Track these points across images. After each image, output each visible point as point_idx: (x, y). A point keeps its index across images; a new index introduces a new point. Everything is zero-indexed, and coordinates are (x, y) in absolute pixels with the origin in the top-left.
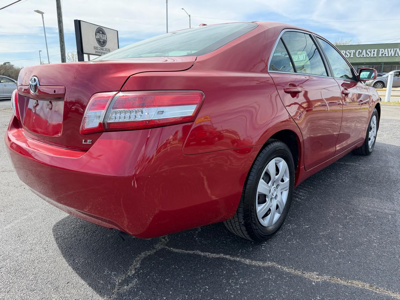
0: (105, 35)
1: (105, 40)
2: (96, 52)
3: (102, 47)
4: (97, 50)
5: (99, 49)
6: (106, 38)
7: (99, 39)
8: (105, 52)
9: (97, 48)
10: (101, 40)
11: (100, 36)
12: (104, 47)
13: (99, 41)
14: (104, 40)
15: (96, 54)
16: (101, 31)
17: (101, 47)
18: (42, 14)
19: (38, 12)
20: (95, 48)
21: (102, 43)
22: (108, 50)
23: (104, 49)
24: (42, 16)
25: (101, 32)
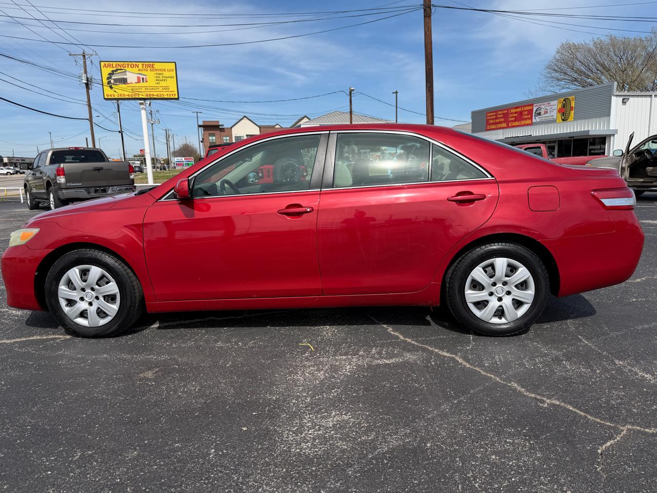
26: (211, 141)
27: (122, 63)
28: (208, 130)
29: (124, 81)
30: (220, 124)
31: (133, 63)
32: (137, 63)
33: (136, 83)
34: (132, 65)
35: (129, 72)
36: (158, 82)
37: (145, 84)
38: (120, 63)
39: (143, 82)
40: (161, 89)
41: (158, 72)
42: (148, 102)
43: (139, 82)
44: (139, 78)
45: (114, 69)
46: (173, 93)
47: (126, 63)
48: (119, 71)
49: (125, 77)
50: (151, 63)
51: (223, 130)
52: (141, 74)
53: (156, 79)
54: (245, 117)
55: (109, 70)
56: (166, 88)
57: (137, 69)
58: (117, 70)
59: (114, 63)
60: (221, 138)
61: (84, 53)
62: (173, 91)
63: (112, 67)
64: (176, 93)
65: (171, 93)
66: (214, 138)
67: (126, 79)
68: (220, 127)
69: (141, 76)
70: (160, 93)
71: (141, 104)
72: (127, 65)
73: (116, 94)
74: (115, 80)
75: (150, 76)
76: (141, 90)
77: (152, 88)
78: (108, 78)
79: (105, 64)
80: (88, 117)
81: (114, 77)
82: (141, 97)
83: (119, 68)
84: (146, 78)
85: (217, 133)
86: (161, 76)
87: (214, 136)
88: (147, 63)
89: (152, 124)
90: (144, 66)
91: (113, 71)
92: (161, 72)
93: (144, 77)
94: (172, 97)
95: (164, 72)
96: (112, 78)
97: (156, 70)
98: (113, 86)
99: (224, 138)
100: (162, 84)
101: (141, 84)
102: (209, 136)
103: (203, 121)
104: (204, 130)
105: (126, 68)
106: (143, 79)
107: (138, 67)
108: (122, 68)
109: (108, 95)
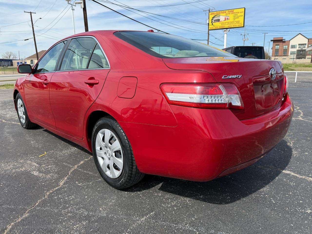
26: (276, 48)
27: (219, 12)
28: (276, 43)
29: (218, 20)
30: (283, 39)
31: (223, 11)
32: (226, 11)
33: (224, 21)
34: (223, 12)
35: (221, 16)
36: (234, 19)
37: (228, 21)
38: (218, 12)
39: (227, 20)
40: (235, 23)
41: (235, 14)
42: (228, 30)
43: (225, 20)
44: (225, 18)
45: (215, 15)
46: (241, 24)
47: (220, 11)
48: (217, 16)
49: (219, 18)
50: (232, 10)
51: (284, 42)
52: (227, 16)
53: (233, 18)
54: (300, 34)
55: (213, 16)
56: (238, 22)
57: (225, 13)
58: (216, 15)
59: (215, 12)
60: (282, 46)
61: (209, 9)
62: (241, 23)
63: (214, 14)
64: (243, 24)
65: (240, 24)
66: (278, 47)
67: (220, 19)
68: (283, 40)
69: (227, 17)
70: (234, 25)
71: (225, 31)
72: (221, 13)
73: (214, 27)
74: (215, 21)
75: (231, 16)
76: (225, 24)
77: (231, 22)
78: (212, 20)
79: (211, 13)
80: (207, 39)
81: (214, 19)
82: (225, 27)
83: (217, 14)
84: (229, 18)
85: (281, 44)
86: (236, 16)
87: (279, 45)
88: (230, 10)
89: (244, 41)
90: (229, 12)
91: (214, 16)
92: (237, 14)
93: (228, 17)
94: (240, 26)
95: (238, 14)
96: (213, 20)
97: (234, 13)
98: (213, 23)
99: (285, 46)
100: (237, 20)
101: (226, 21)
102: (276, 46)
103: (274, 38)
104: (273, 43)
105: (220, 14)
106: (227, 18)
107: (226, 13)
108: (218, 14)
109: (210, 28)
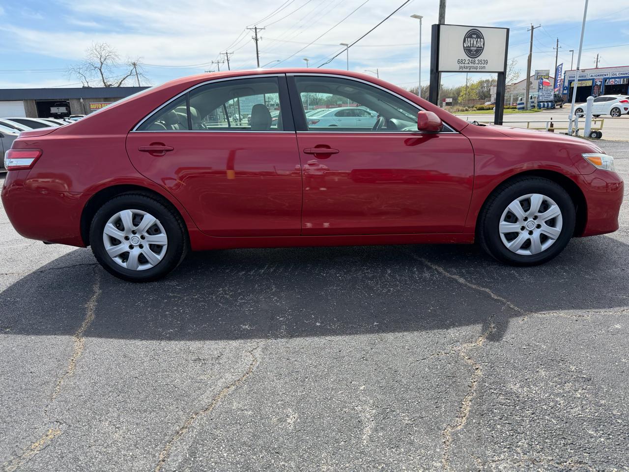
0: (482, 40)
1: (481, 47)
2: (461, 67)
3: (473, 59)
4: (463, 65)
5: (467, 62)
6: (482, 44)
7: (469, 47)
8: (477, 65)
9: (463, 62)
10: (472, 48)
11: (472, 42)
12: (476, 59)
13: (468, 51)
14: (478, 47)
15: (461, 70)
16: (474, 34)
17: (471, 59)
18: (421, 19)
19: (415, 17)
20: (460, 61)
21: (475, 53)
22: (483, 62)
23: (477, 62)
24: (421, 21)
25: (475, 36)
